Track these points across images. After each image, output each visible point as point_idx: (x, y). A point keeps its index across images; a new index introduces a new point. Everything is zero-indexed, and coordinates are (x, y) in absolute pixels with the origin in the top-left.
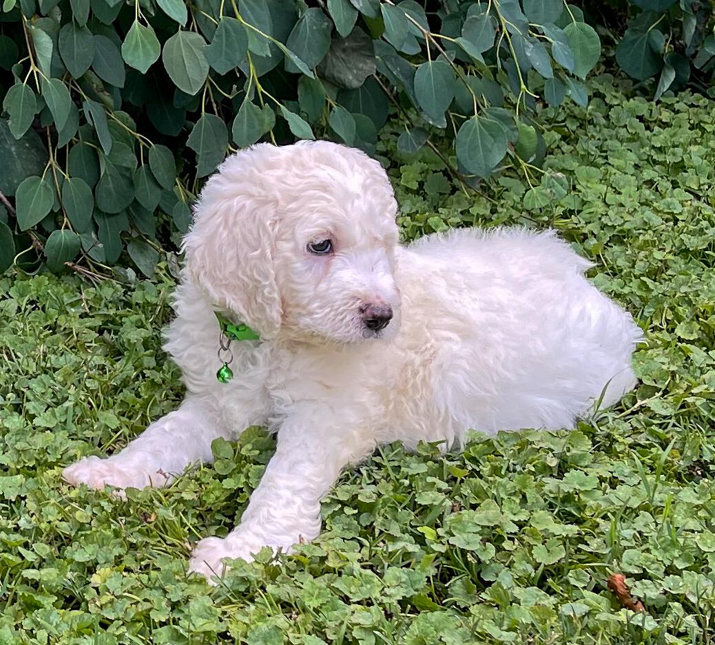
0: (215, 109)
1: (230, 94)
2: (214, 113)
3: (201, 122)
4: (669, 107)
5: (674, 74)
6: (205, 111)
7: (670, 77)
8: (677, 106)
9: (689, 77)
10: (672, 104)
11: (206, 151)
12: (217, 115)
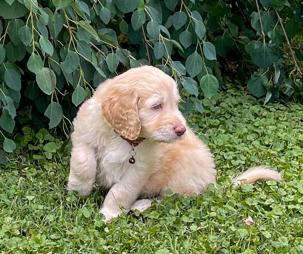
0: (57, 100)
1: (64, 94)
2: (57, 102)
3: (51, 105)
4: (268, 110)
5: (271, 94)
6: (53, 101)
7: (269, 96)
8: (271, 110)
9: (278, 97)
10: (269, 109)
11: (53, 118)
12: (58, 103)
